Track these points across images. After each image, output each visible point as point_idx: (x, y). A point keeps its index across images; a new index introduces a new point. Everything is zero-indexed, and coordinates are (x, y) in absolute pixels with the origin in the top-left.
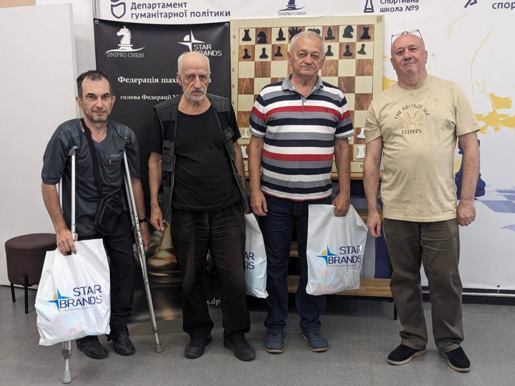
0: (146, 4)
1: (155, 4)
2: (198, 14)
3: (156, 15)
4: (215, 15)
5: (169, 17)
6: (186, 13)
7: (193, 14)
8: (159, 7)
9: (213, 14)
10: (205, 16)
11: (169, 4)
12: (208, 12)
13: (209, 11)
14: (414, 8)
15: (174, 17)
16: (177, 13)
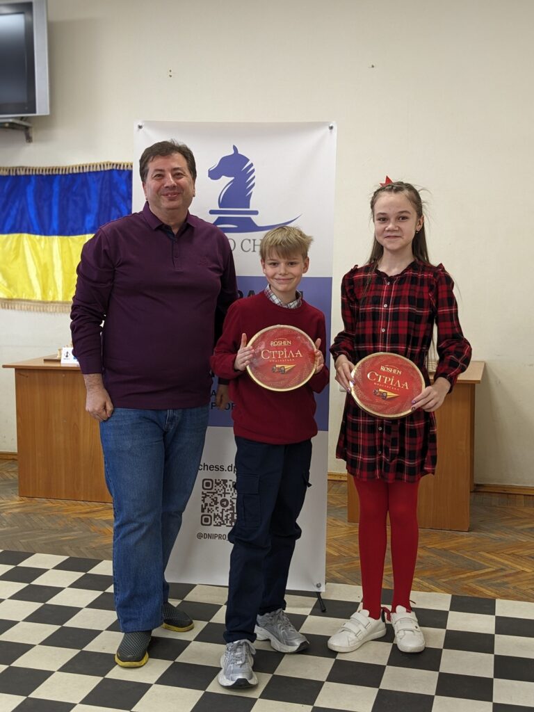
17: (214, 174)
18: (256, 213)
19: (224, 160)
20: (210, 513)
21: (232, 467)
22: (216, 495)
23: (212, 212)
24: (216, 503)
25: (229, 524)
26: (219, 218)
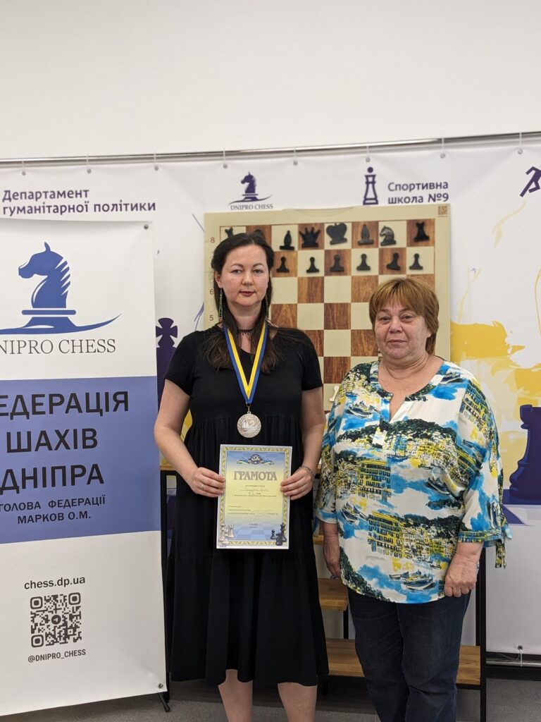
0: (25, 193)
1: (40, 193)
2: (106, 208)
3: (42, 209)
4: (132, 209)
5: (62, 212)
6: (86, 206)
7: (97, 207)
8: (46, 197)
9: (129, 207)
10: (117, 210)
11: (61, 193)
12: (121, 205)
13: (122, 203)
14: (442, 198)
15: (69, 211)
16: (74, 206)
17: (26, 272)
18: (73, 312)
19: (36, 258)
20: (41, 633)
21: (62, 581)
22: (46, 613)
23: (25, 312)
24: (47, 621)
25: (62, 641)
26: (33, 318)
